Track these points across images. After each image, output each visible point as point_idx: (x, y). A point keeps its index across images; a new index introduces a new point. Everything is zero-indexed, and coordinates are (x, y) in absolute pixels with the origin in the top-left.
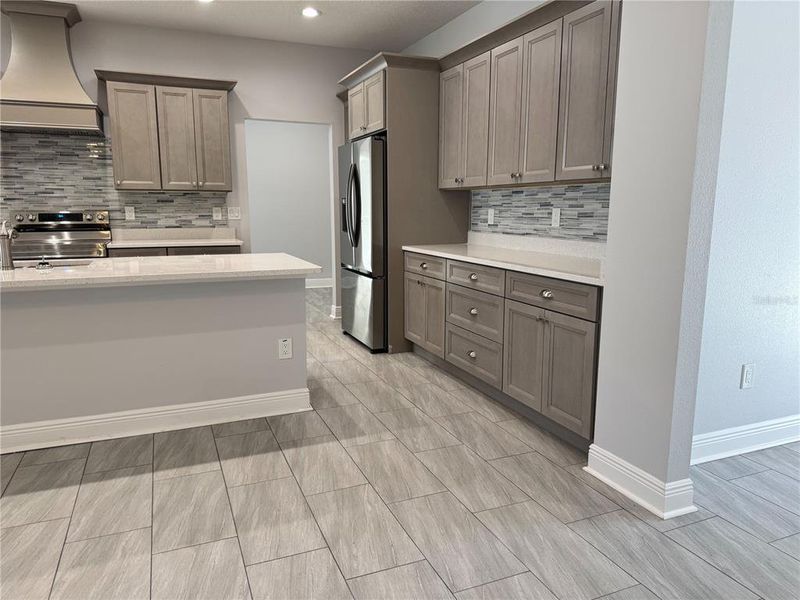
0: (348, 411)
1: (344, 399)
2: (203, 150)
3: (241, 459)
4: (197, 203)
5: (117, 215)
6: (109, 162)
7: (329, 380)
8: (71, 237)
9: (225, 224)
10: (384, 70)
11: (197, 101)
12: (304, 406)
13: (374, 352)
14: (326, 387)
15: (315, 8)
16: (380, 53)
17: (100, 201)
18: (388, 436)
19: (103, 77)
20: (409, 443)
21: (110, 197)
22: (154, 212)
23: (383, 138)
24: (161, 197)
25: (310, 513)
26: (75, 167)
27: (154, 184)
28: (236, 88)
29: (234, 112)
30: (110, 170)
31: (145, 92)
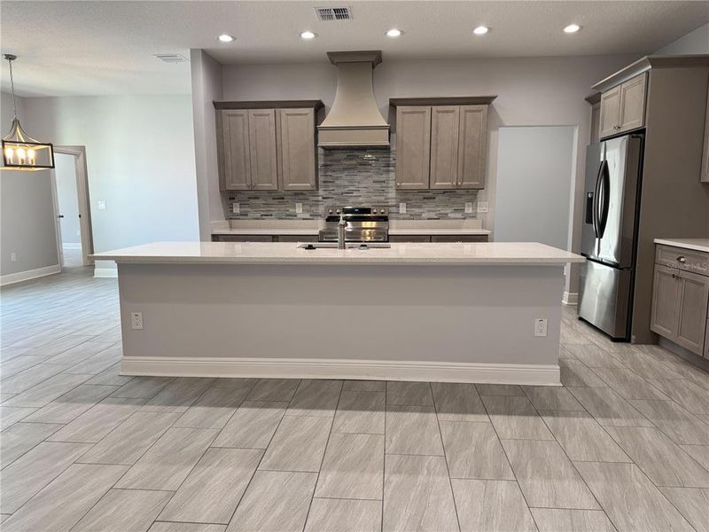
0: (597, 391)
1: (593, 382)
2: (464, 155)
3: (506, 417)
4: (453, 200)
5: (394, 210)
6: (391, 168)
7: (573, 361)
8: (353, 225)
9: (473, 217)
10: (647, 72)
11: (462, 116)
12: (554, 381)
13: (615, 340)
14: (571, 367)
15: (577, 24)
16: (646, 57)
17: (382, 198)
18: (645, 423)
19: (394, 104)
20: (671, 433)
21: (390, 195)
22: (420, 207)
23: (641, 135)
24: (428, 195)
25: (579, 476)
26: (369, 174)
27: (422, 185)
28: (494, 102)
29: (492, 122)
30: (392, 175)
31: (424, 112)
